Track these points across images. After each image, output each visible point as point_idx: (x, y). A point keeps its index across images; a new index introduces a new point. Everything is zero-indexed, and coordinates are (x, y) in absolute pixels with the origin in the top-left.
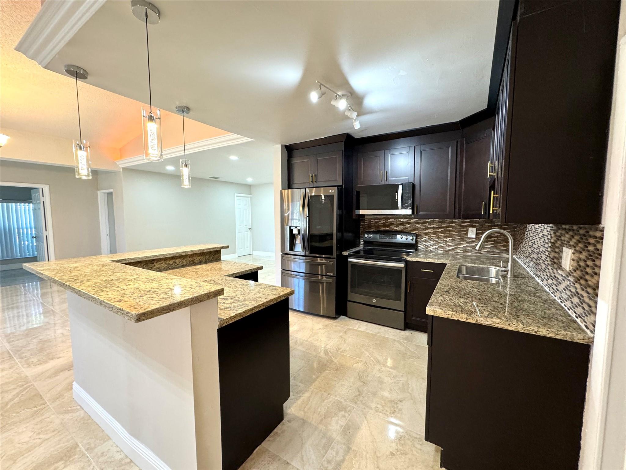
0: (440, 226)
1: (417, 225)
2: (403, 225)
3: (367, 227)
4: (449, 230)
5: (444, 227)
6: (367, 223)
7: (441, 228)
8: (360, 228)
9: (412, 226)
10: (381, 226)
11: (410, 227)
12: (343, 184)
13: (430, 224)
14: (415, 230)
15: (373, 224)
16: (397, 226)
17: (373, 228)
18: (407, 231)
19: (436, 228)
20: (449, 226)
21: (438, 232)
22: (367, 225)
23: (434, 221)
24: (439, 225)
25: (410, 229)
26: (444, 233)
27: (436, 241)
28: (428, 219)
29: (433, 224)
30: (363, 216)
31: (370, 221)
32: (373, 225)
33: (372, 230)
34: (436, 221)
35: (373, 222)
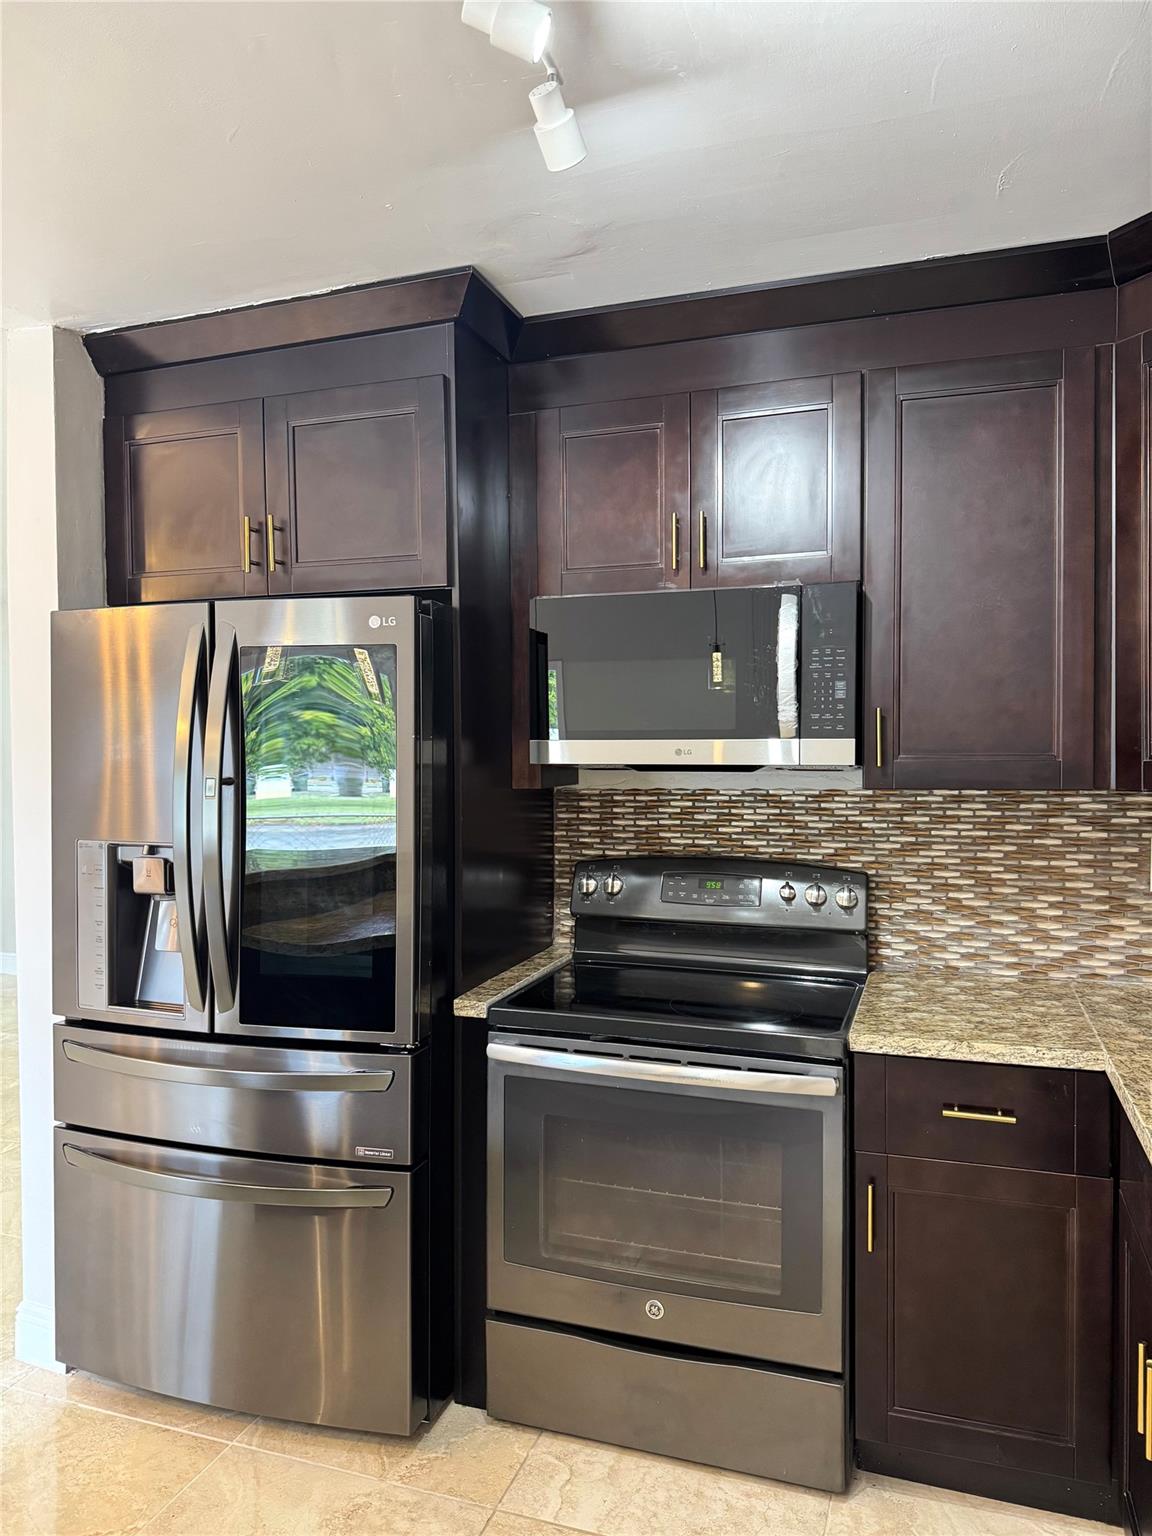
0: (995, 830)
1: (868, 822)
2: (791, 824)
3: (590, 834)
4: (1047, 853)
5: (1018, 835)
6: (589, 810)
7: (1002, 840)
8: (552, 839)
9: (843, 827)
10: (669, 828)
11: (830, 833)
12: (450, 582)
13: (944, 820)
14: (861, 851)
15: (623, 816)
16: (757, 831)
17: (624, 841)
18: (815, 855)
19: (975, 841)
20: (1044, 831)
21: (988, 862)
22: (589, 822)
23: (959, 800)
24: (987, 824)
25: (829, 847)
26: (1018, 869)
27: (973, 912)
28: (930, 788)
29: (958, 819)
30: (569, 772)
31: (607, 799)
32: (625, 823)
33: (620, 851)
34: (972, 799)
35: (622, 804)
